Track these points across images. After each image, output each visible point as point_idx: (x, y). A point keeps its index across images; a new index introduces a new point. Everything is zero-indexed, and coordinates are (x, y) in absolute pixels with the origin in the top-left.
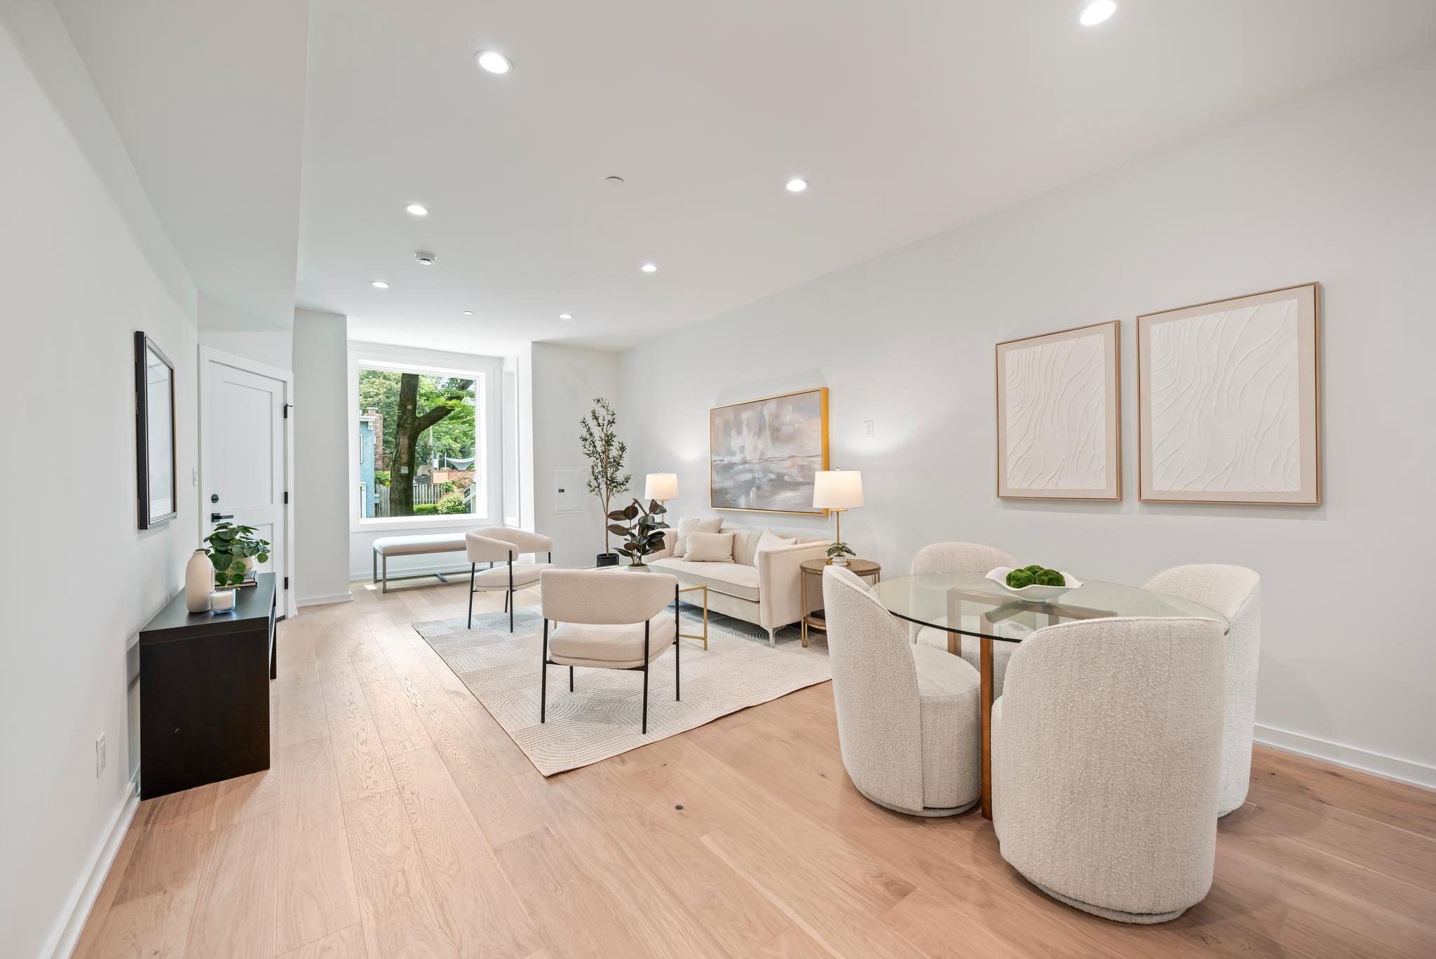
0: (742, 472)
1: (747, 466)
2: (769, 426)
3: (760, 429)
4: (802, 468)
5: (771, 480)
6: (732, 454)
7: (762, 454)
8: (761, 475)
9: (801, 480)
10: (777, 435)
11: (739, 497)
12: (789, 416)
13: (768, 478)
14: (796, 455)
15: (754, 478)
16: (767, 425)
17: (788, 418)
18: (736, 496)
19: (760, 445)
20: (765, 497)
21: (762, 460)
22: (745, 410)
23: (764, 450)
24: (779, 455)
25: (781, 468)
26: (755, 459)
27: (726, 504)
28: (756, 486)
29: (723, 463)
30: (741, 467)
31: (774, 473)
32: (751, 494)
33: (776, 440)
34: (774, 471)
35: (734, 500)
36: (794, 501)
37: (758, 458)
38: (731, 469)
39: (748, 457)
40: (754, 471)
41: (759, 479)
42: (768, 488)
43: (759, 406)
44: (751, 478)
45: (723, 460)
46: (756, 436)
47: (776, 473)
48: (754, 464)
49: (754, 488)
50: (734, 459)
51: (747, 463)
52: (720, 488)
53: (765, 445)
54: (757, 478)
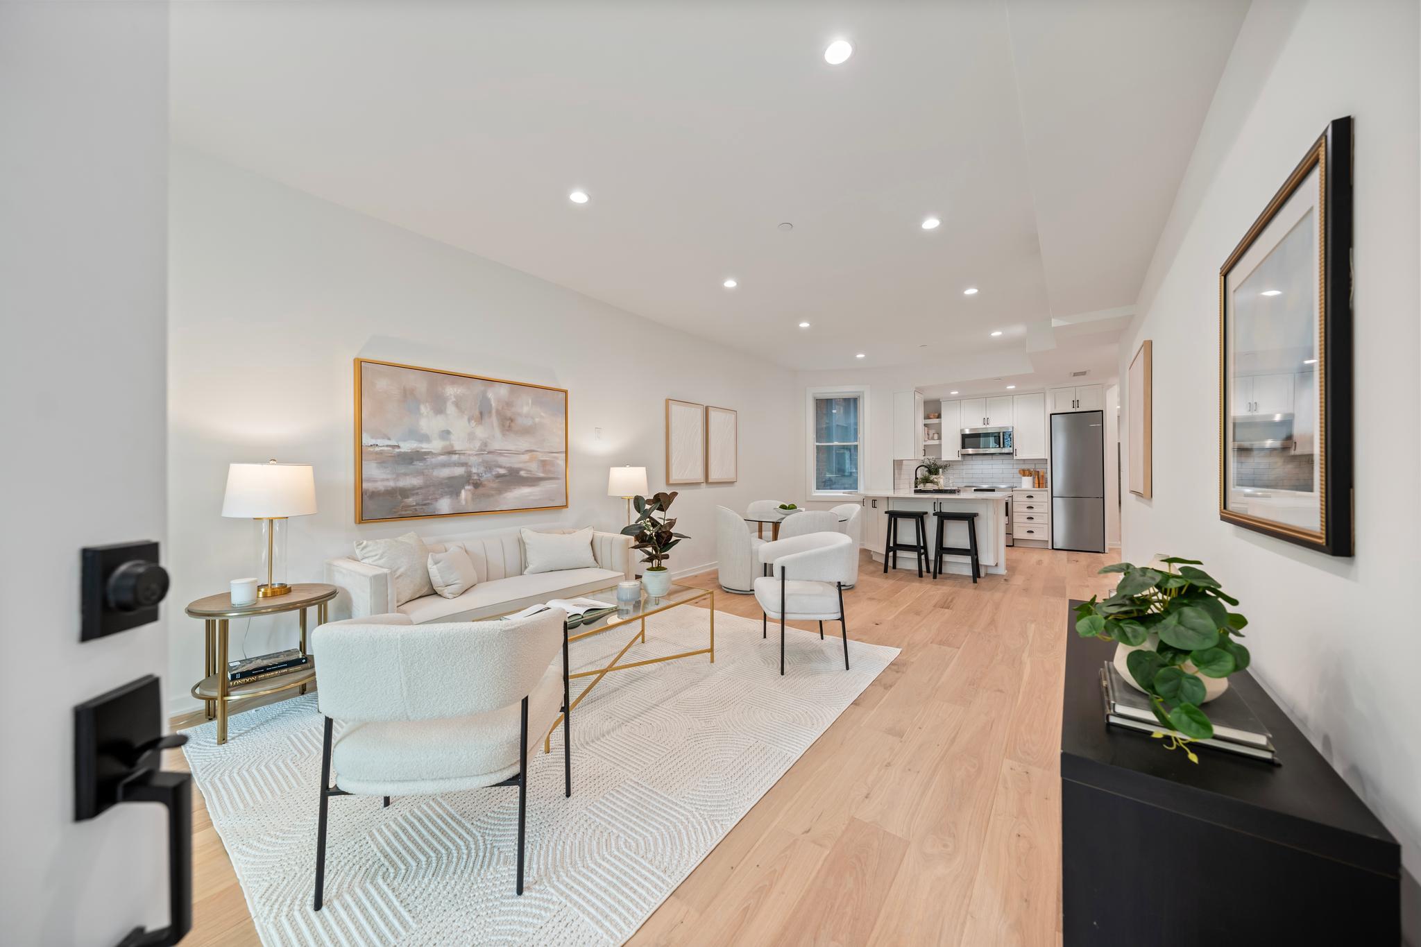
0: (444, 465)
1: (455, 458)
2: (498, 412)
3: (481, 413)
4: (544, 463)
5: (499, 476)
6: (425, 438)
7: (485, 444)
8: (482, 469)
9: (542, 475)
10: (508, 424)
11: (436, 500)
12: (526, 407)
13: (494, 473)
14: (535, 449)
15: (469, 475)
16: (494, 411)
17: (525, 409)
18: (430, 498)
19: (481, 432)
20: (489, 496)
21: (485, 451)
22: (453, 383)
23: (488, 440)
24: (511, 447)
25: (515, 462)
26: (471, 450)
27: (403, 513)
28: (473, 483)
29: (397, 450)
30: (442, 458)
31: (505, 468)
32: (463, 492)
33: (508, 430)
34: (504, 465)
35: (425, 505)
36: (532, 497)
37: (477, 448)
38: (417, 460)
39: (457, 447)
40: (470, 464)
41: (478, 474)
42: (494, 485)
43: (479, 386)
44: (463, 473)
45: (398, 447)
46: (473, 421)
47: (508, 468)
48: (469, 455)
49: (469, 485)
50: (425, 447)
51: (456, 454)
52: (389, 489)
53: (488, 433)
54: (474, 473)
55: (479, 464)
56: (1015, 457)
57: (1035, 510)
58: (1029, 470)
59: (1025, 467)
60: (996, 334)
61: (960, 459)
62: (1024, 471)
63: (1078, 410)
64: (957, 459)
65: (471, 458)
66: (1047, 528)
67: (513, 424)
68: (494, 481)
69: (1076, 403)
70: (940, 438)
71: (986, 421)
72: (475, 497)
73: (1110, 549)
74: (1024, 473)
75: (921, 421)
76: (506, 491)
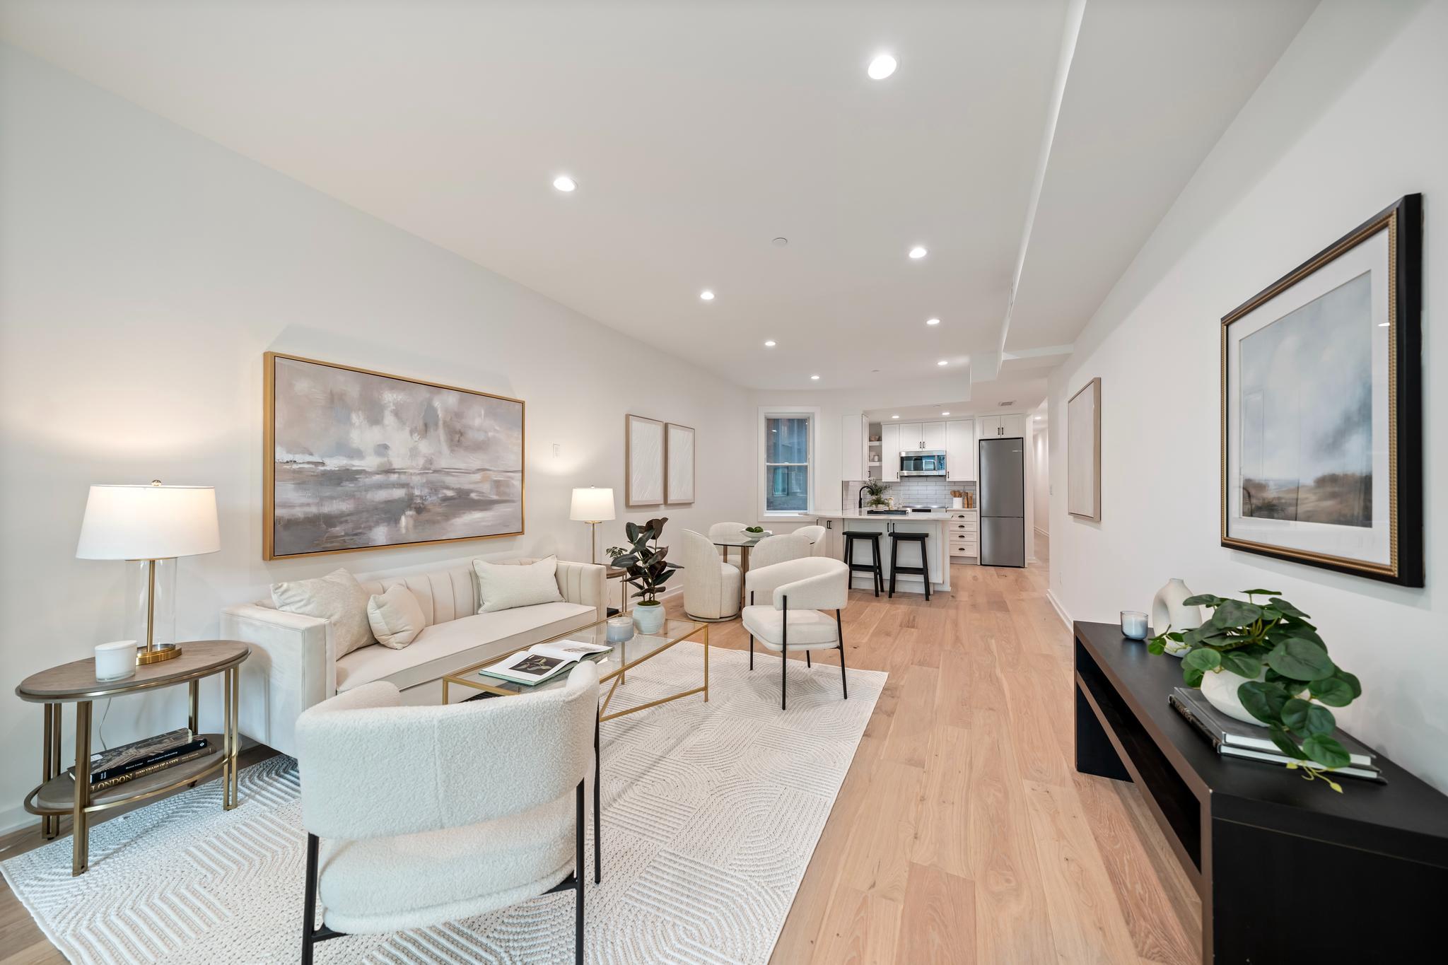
0: (380, 486)
1: (394, 477)
2: (445, 422)
3: (426, 425)
4: (497, 484)
5: (446, 499)
6: (358, 454)
7: (430, 461)
8: (426, 491)
9: (495, 497)
10: (457, 438)
11: (370, 528)
13: (440, 496)
14: (487, 468)
15: (411, 497)
16: (441, 423)
17: (477, 422)
18: (362, 526)
19: (425, 447)
20: (434, 522)
21: (429, 469)
22: (392, 388)
23: (433, 457)
24: (461, 465)
25: (464, 482)
26: (413, 468)
27: (329, 545)
28: (415, 508)
29: (321, 468)
30: (378, 478)
31: (453, 489)
32: (403, 520)
33: (457, 446)
34: (453, 486)
35: (356, 535)
36: (484, 524)
37: (421, 466)
38: (347, 480)
39: (397, 464)
40: (412, 485)
41: (421, 497)
42: (440, 510)
43: (424, 393)
44: (404, 495)
45: (323, 464)
46: (416, 434)
47: (456, 489)
48: (411, 474)
49: (410, 510)
50: (357, 464)
51: (394, 473)
52: (310, 516)
53: (434, 448)
54: (417, 496)
55: (423, 485)
56: (947, 480)
57: (966, 529)
58: (959, 491)
59: (956, 488)
60: (943, 363)
61: (899, 480)
62: (955, 492)
63: (1003, 437)
64: (895, 479)
65: (413, 477)
66: (977, 546)
67: (462, 439)
68: (440, 504)
69: (1001, 430)
70: (880, 460)
71: (922, 445)
72: (417, 524)
73: (1029, 564)
74: (956, 494)
75: (867, 444)
76: (454, 515)
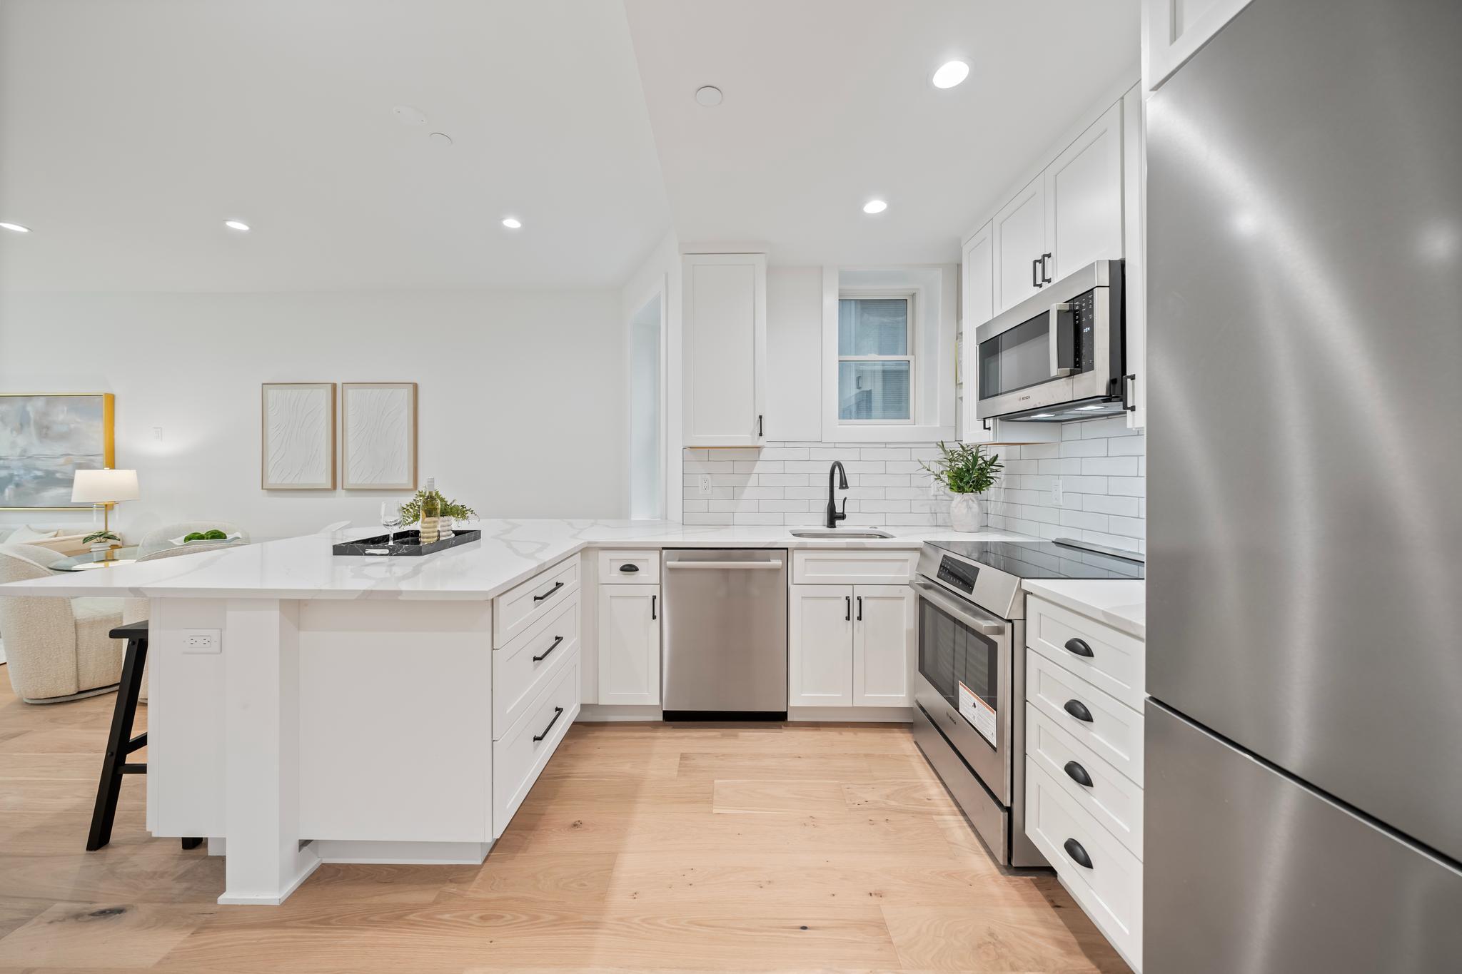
2: (35, 422)
3: (22, 425)
5: (36, 477)
7: (25, 451)
8: (22, 472)
10: (44, 431)
12: (61, 416)
13: (32, 475)
14: (71, 453)
15: (12, 476)
16: (32, 421)
17: (61, 417)
19: (21, 441)
21: (23, 456)
24: (48, 452)
25: (50, 465)
26: (13, 456)
28: (15, 483)
31: (41, 470)
32: (7, 491)
33: (44, 438)
34: (41, 468)
40: (13, 467)
41: (18, 475)
42: (32, 485)
43: (19, 403)
44: (8, 474)
46: (15, 432)
47: (44, 470)
48: (12, 460)
49: (12, 484)
53: (28, 441)
54: (16, 475)
67: (48, 432)
68: (31, 481)
72: (18, 494)
76: (43, 490)
